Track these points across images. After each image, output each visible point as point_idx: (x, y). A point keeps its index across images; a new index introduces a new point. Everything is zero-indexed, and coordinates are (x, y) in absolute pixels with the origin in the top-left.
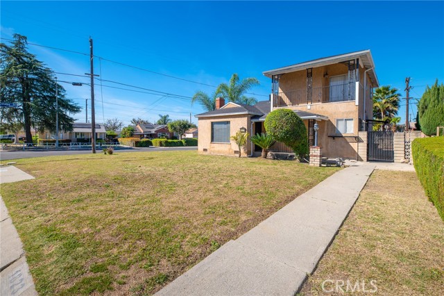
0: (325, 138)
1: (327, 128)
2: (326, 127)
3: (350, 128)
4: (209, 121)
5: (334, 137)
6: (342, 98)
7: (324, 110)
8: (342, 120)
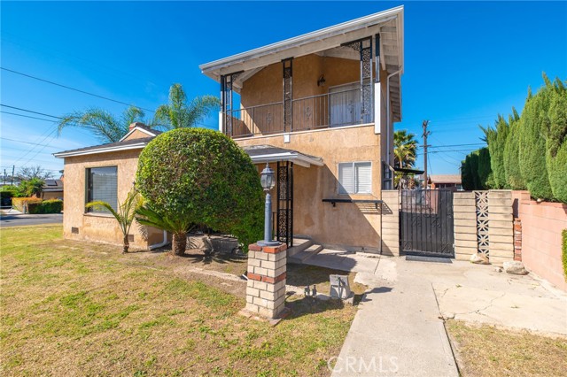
0: (317, 203)
1: (322, 183)
2: (319, 181)
3: (364, 183)
4: (82, 166)
5: (334, 202)
6: (349, 120)
7: (314, 143)
8: (349, 165)
